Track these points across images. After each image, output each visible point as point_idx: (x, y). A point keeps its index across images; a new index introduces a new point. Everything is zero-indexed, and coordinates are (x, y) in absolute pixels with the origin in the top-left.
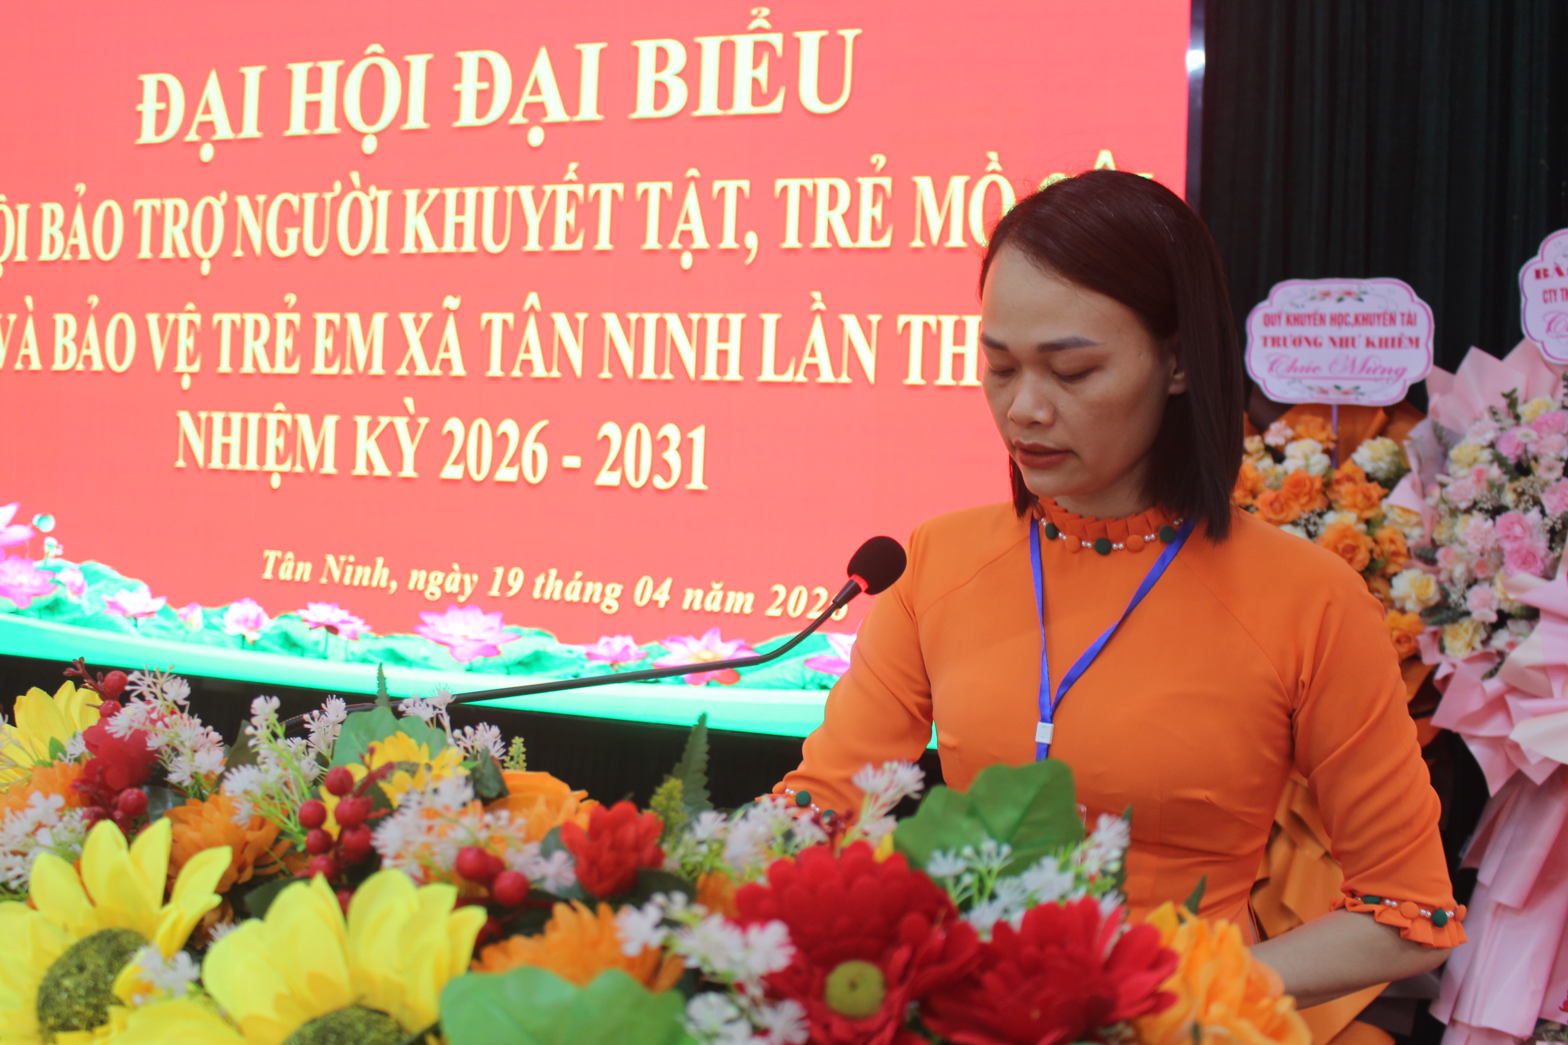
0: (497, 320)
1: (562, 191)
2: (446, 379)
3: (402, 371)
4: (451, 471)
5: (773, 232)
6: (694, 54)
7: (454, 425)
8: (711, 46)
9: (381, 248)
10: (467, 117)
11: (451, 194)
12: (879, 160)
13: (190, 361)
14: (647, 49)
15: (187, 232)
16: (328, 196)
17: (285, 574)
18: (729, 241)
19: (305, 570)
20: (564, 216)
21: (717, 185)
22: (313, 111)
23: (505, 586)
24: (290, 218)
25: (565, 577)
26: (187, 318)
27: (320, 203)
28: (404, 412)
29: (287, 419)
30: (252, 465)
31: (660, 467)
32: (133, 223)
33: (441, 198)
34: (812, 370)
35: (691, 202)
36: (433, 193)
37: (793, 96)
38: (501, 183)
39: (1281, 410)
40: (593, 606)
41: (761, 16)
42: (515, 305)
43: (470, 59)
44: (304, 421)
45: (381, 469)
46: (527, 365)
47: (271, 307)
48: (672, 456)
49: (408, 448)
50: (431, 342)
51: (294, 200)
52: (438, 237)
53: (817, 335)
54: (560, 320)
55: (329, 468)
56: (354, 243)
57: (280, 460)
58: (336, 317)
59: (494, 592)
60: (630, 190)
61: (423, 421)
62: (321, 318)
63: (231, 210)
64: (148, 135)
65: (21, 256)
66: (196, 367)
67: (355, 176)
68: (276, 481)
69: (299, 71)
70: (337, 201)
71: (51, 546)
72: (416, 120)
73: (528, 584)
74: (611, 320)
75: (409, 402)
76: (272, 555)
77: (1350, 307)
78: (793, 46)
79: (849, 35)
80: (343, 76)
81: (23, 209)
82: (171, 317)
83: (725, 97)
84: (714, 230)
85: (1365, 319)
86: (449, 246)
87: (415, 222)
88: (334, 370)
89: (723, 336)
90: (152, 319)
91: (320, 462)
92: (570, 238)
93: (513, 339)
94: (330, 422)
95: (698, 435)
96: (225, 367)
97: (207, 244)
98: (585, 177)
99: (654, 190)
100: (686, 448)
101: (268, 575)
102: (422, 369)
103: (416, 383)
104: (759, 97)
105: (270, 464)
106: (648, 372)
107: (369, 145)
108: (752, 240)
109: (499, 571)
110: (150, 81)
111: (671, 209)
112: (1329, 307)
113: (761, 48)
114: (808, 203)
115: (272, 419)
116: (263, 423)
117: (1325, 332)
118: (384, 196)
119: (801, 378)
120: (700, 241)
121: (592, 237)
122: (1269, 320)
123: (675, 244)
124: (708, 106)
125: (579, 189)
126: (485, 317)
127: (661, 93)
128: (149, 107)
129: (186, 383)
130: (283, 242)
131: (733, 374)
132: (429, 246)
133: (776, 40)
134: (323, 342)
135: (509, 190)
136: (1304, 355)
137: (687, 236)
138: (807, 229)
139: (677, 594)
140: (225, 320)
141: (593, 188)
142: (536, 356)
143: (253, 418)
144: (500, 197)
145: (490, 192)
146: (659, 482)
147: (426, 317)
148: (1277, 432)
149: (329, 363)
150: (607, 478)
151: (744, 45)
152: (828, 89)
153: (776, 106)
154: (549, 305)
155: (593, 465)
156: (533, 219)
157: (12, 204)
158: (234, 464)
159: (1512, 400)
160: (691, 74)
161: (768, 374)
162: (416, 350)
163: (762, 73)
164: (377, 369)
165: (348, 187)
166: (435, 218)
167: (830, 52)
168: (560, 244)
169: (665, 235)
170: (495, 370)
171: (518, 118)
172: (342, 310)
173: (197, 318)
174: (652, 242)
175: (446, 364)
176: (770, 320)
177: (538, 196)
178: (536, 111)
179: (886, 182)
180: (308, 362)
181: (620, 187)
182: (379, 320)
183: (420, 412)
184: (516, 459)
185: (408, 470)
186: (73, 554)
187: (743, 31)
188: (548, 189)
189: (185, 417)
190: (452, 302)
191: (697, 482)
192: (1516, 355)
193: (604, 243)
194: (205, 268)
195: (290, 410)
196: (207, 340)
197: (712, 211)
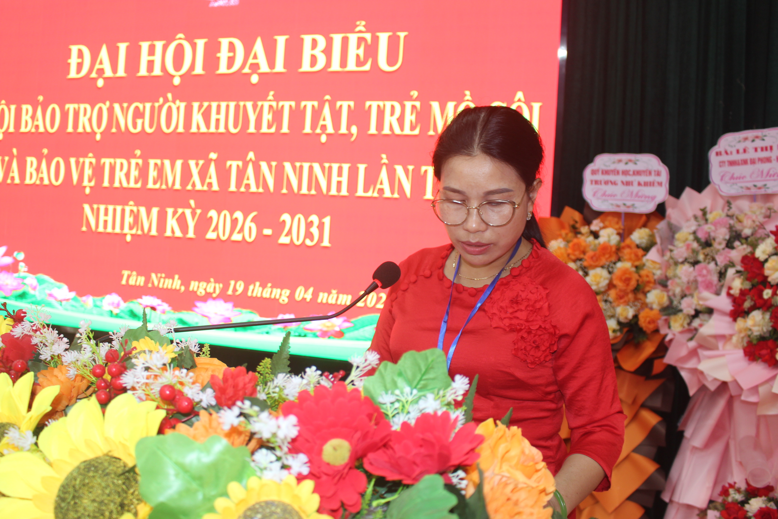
0: (234, 165)
1: (266, 104)
2: (210, 192)
3: (189, 187)
4: (211, 235)
5: (364, 126)
6: (330, 42)
7: (213, 213)
8: (337, 38)
9: (181, 129)
10: (223, 69)
11: (214, 105)
12: (415, 94)
13: (90, 181)
14: (307, 39)
15: (90, 120)
16: (157, 105)
17: (132, 282)
18: (343, 130)
19: (141, 281)
20: (267, 117)
21: (339, 104)
22: (151, 64)
23: (235, 290)
24: (138, 114)
25: (263, 286)
26: (89, 160)
27: (153, 108)
28: (189, 206)
29: (135, 209)
30: (118, 230)
31: (309, 235)
32: (65, 115)
33: (209, 107)
34: (381, 191)
35: (326, 111)
36: (206, 104)
37: (375, 63)
38: (238, 100)
39: (598, 214)
40: (276, 300)
41: (361, 25)
42: (242, 157)
43: (225, 42)
44: (143, 210)
45: (178, 234)
46: (248, 186)
47: (129, 156)
48: (314, 230)
49: (191, 224)
50: (203, 174)
51: (141, 106)
52: (208, 126)
53: (384, 175)
54: (264, 165)
55: (154, 232)
56: (168, 127)
57: (131, 228)
58: (159, 162)
59: (230, 292)
60: (298, 105)
61: (199, 211)
62: (152, 162)
63: (111, 110)
64: (73, 74)
65: (12, 130)
66: (92, 184)
67: (170, 96)
68: (128, 238)
69: (145, 46)
70: (161, 107)
71: (22, 267)
72: (199, 70)
73: (246, 289)
74: (287, 165)
75: (192, 203)
76: (126, 273)
77: (631, 167)
78: (375, 40)
79: (402, 35)
80: (165, 48)
81: (13, 107)
82: (81, 160)
83: (344, 62)
84: (337, 124)
85: (637, 173)
86: (213, 129)
87: (197, 118)
88: (157, 186)
89: (340, 174)
90: (73, 160)
91: (150, 230)
92: (269, 127)
93: (241, 173)
94: (155, 211)
95: (327, 220)
96: (106, 184)
97: (99, 125)
98: (277, 98)
99: (309, 105)
100: (321, 227)
101: (124, 282)
102: (199, 187)
103: (195, 194)
104: (359, 63)
105: (126, 230)
106: (304, 191)
107: (177, 81)
108: (354, 130)
109: (232, 283)
110: (74, 49)
111: (317, 114)
112: (621, 167)
113: (361, 40)
114: (381, 113)
115: (128, 209)
116: (123, 211)
117: (619, 178)
118: (183, 105)
119: (376, 195)
120: (330, 130)
121: (279, 127)
122: (594, 172)
123: (318, 131)
124: (335, 66)
125: (274, 104)
126: (229, 163)
127: (314, 60)
128: (74, 61)
129: (88, 191)
130: (135, 126)
131: (344, 192)
132: (203, 129)
133: (368, 36)
134: (153, 173)
135: (242, 104)
136: (610, 189)
137: (324, 127)
138: (380, 125)
139: (315, 295)
140: (107, 162)
141: (281, 103)
142: (252, 182)
143: (119, 208)
144: (237, 107)
145: (232, 104)
146: (308, 243)
147: (201, 162)
148: (596, 225)
149: (155, 183)
150: (284, 240)
151: (353, 38)
152: (392, 59)
153: (367, 67)
154: (259, 158)
155: (278, 233)
156: (252, 117)
157: (8, 105)
158: (109, 230)
159: (704, 212)
160: (328, 51)
161: (360, 192)
162: (196, 178)
163: (361, 52)
164: (178, 186)
165: (166, 100)
166: (206, 116)
167: (393, 43)
168: (264, 129)
169: (314, 126)
170: (233, 188)
171: (246, 70)
172: (162, 158)
173: (94, 161)
174: (307, 130)
175: (210, 185)
176: (362, 167)
177: (255, 107)
178: (255, 67)
179: (418, 104)
180: (145, 182)
181: (293, 104)
182: (179, 163)
183: (197, 207)
184: (241, 230)
185: (191, 234)
186: (33, 270)
187: (352, 31)
188: (260, 103)
189: (86, 207)
190: (213, 156)
191: (326, 243)
192: (707, 191)
193: (285, 129)
194: (98, 137)
195: (137, 204)
196: (98, 171)
197: (336, 115)
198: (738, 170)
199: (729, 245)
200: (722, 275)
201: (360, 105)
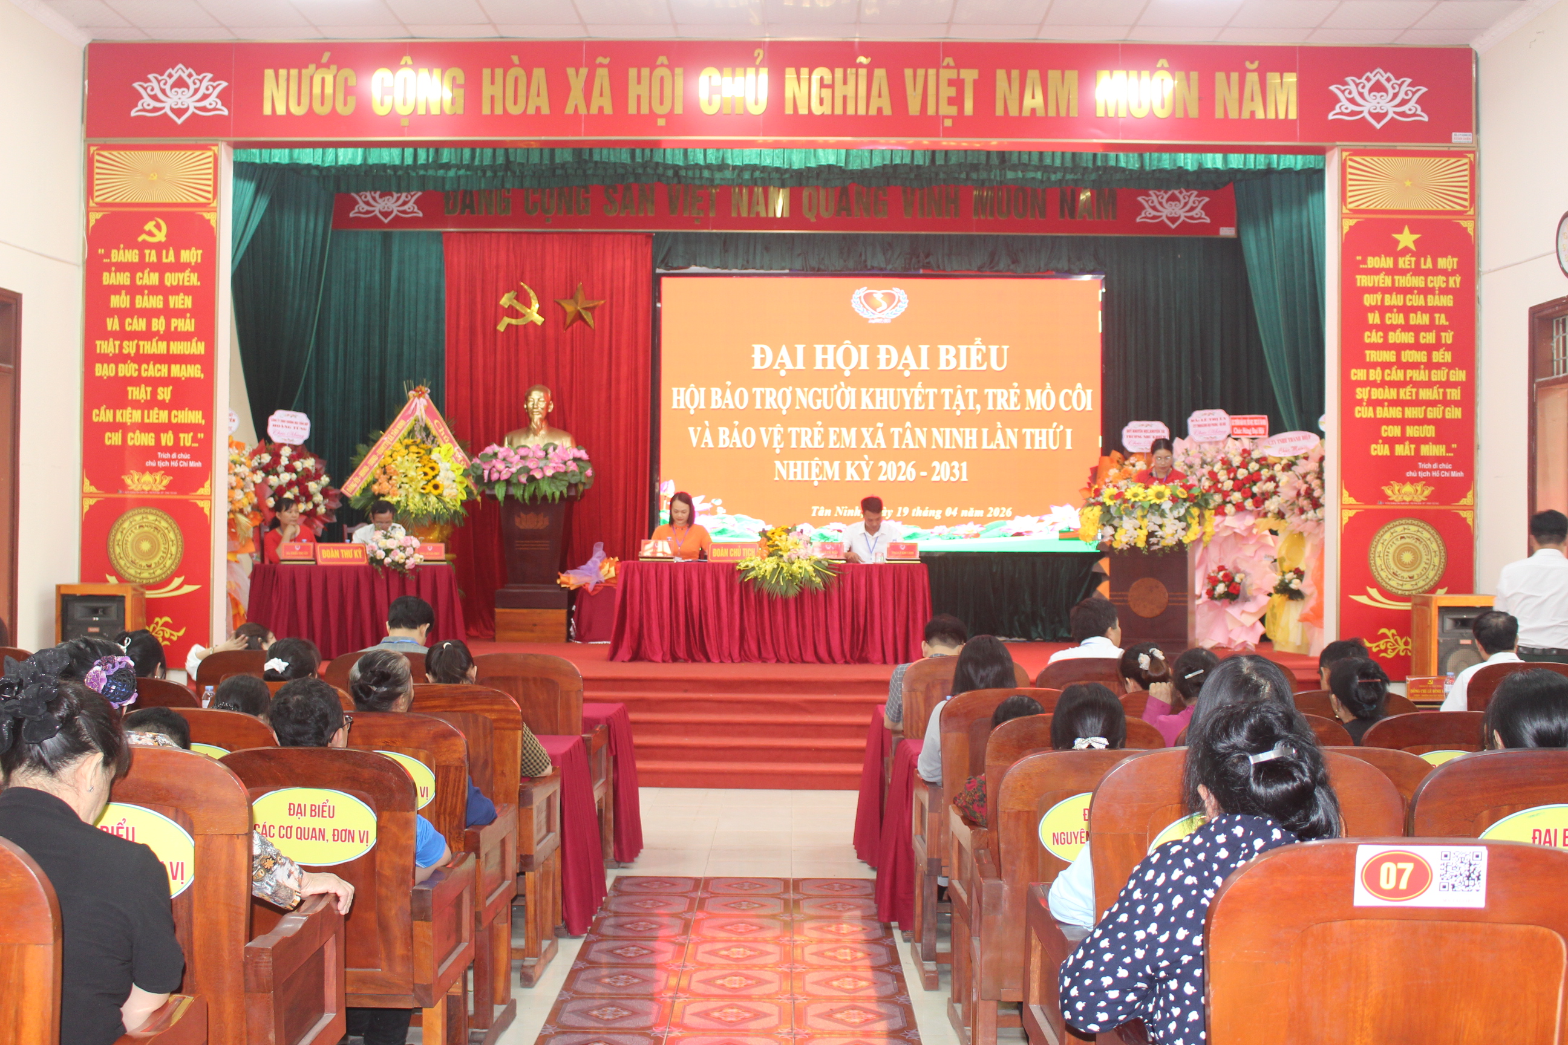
0: (896, 431)
1: (917, 391)
2: (878, 449)
3: (863, 446)
4: (882, 478)
5: (984, 404)
6: (958, 351)
7: (882, 463)
8: (963, 349)
9: (853, 407)
10: (882, 366)
11: (878, 390)
12: (1016, 384)
13: (779, 444)
14: (942, 348)
15: (776, 400)
16: (832, 390)
17: (821, 514)
18: (971, 407)
19: (828, 512)
20: (918, 399)
21: (967, 390)
22: (825, 361)
23: (902, 513)
24: (817, 396)
25: (923, 509)
26: (777, 429)
27: (829, 392)
28: (864, 459)
29: (820, 463)
30: (806, 478)
31: (952, 474)
32: (752, 397)
33: (874, 392)
34: (998, 445)
35: (959, 395)
36: (871, 390)
37: (989, 365)
38: (896, 387)
39: (1132, 454)
40: (932, 518)
41: (978, 340)
42: (902, 425)
43: (882, 348)
44: (826, 463)
45: (857, 478)
46: (907, 444)
47: (812, 425)
48: (956, 471)
49: (866, 471)
50: (873, 437)
51: (819, 390)
52: (874, 404)
53: (999, 434)
54: (918, 430)
55: (837, 478)
56: (843, 405)
57: (817, 476)
58: (837, 429)
59: (899, 515)
60: (939, 391)
61: (871, 463)
62: (831, 430)
63: (793, 393)
64: (757, 365)
65: (702, 406)
66: (782, 446)
67: (842, 383)
68: (816, 484)
69: (819, 348)
70: (835, 392)
71: (721, 510)
72: (864, 366)
73: (910, 512)
74: (935, 430)
75: (866, 457)
76: (815, 508)
77: (1149, 428)
78: (988, 350)
79: (1005, 347)
80: (836, 350)
81: (702, 390)
82: (770, 429)
83: (968, 364)
84: (966, 404)
85: (1152, 431)
86: (878, 407)
87: (865, 400)
88: (837, 446)
89: (971, 435)
90: (762, 430)
91: (833, 476)
92: (920, 405)
93: (902, 437)
94: (836, 464)
95: (964, 465)
96: (794, 445)
97: (784, 404)
98: (924, 386)
99: (947, 391)
100: (960, 469)
101: (814, 514)
102: (870, 446)
103: (867, 450)
104: (979, 365)
105: (813, 478)
106: (947, 446)
107: (847, 374)
108: (978, 407)
109: (900, 509)
110: (757, 348)
111: (952, 397)
112: (1143, 428)
113: (979, 350)
114: (995, 397)
115: (814, 463)
116: (810, 464)
117: (1143, 434)
118: (853, 390)
119: (995, 447)
120: (962, 407)
121: (927, 405)
122: (1128, 431)
123: (954, 408)
124: (963, 366)
125: (922, 390)
126: (892, 430)
127: (948, 362)
128: (757, 356)
129: (778, 451)
130: (815, 404)
131: (974, 446)
132: (871, 407)
133: (983, 348)
134: (833, 438)
135: (899, 390)
136: (1137, 440)
137: (958, 406)
138: (995, 404)
139: (959, 512)
140: (793, 430)
141: (927, 390)
142: (910, 442)
143: (806, 463)
144: (895, 392)
145: (892, 390)
146: (953, 479)
147: (871, 429)
148: (1132, 460)
149: (835, 444)
150: (935, 478)
151: (973, 349)
152: (1000, 363)
153: (984, 368)
154: (914, 426)
155: (931, 474)
156: (907, 399)
157: (697, 387)
158: (799, 478)
159: (1187, 450)
160: (957, 356)
161: (985, 446)
162: (867, 440)
163: (980, 357)
164: (854, 446)
165: (840, 387)
166: (873, 397)
167: (1000, 352)
168: (917, 407)
169: (951, 405)
170: (896, 446)
171: (900, 367)
172: (839, 427)
173: (782, 429)
174: (947, 407)
175: (879, 444)
176: (985, 431)
177: (908, 392)
178: (906, 365)
179: (1018, 391)
180: (827, 443)
181: (936, 390)
182: (853, 430)
183: (870, 459)
184: (904, 474)
185: (866, 478)
186: (730, 512)
187: (972, 344)
188: (912, 390)
189: (778, 464)
190: (880, 425)
191: (964, 478)
192: (1187, 439)
193: (931, 407)
194: (784, 412)
195: (821, 459)
196: (786, 437)
197: (966, 398)
198: (1202, 429)
199: (1202, 467)
200: (1199, 480)
201: (981, 391)
